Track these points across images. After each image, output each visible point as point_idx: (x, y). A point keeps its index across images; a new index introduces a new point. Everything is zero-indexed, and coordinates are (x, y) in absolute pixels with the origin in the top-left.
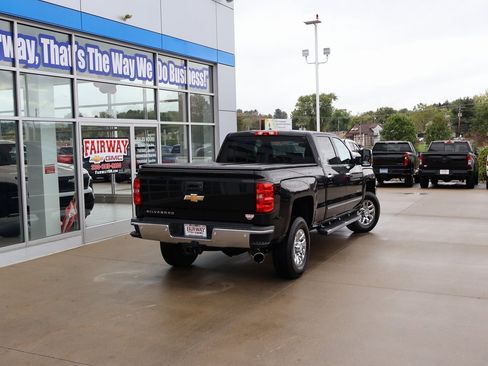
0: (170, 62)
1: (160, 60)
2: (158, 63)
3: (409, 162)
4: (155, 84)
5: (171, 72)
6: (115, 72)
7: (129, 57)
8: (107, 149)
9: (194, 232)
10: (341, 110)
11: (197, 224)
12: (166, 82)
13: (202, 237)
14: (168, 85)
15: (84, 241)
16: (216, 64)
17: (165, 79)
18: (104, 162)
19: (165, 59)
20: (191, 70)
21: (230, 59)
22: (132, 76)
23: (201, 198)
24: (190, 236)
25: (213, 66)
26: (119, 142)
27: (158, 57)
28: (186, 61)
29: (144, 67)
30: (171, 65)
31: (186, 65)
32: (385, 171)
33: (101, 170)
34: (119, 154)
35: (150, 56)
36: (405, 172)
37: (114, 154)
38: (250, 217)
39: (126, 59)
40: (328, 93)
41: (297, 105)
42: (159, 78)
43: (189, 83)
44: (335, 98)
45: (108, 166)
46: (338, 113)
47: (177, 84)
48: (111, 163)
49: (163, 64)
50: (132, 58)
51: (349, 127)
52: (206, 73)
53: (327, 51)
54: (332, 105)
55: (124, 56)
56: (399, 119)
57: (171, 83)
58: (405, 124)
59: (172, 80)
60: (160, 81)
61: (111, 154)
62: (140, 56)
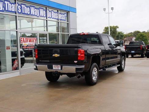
0: (52, 11)
1: (48, 10)
2: (48, 11)
3: (142, 48)
4: (46, 19)
5: (53, 14)
6: (32, 14)
7: (37, 9)
8: (29, 41)
9: (56, 68)
10: (120, 32)
11: (57, 65)
12: (50, 18)
13: (59, 70)
14: (51, 19)
15: (20, 74)
16: (69, 12)
17: (50, 17)
18: (28, 46)
19: (50, 10)
20: (60, 14)
21: (74, 10)
22: (38, 15)
23: (59, 55)
24: (55, 69)
25: (68, 13)
26: (33, 39)
27: (47, 9)
28: (58, 10)
29: (42, 12)
30: (52, 12)
31: (58, 12)
32: (133, 52)
33: (26, 48)
34: (33, 43)
35: (45, 8)
36: (141, 52)
37: (31, 43)
38: (76, 62)
39: (36, 9)
40: (115, 26)
41: (104, 30)
42: (48, 16)
43: (59, 18)
44: (118, 27)
45: (29, 47)
46: (119, 33)
47: (55, 19)
48: (30, 46)
49: (49, 11)
50: (38, 9)
51: (123, 38)
52: (66, 15)
53: (112, 9)
54: (117, 30)
55: (35, 8)
56: (142, 35)
57: (52, 18)
58: (144, 37)
59: (53, 17)
60: (48, 18)
61: (30, 43)
62: (41, 8)
